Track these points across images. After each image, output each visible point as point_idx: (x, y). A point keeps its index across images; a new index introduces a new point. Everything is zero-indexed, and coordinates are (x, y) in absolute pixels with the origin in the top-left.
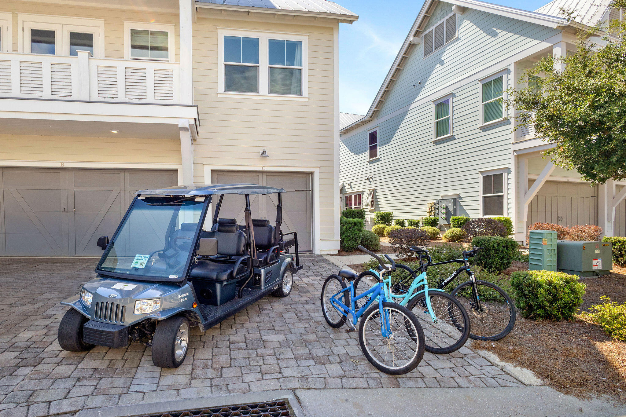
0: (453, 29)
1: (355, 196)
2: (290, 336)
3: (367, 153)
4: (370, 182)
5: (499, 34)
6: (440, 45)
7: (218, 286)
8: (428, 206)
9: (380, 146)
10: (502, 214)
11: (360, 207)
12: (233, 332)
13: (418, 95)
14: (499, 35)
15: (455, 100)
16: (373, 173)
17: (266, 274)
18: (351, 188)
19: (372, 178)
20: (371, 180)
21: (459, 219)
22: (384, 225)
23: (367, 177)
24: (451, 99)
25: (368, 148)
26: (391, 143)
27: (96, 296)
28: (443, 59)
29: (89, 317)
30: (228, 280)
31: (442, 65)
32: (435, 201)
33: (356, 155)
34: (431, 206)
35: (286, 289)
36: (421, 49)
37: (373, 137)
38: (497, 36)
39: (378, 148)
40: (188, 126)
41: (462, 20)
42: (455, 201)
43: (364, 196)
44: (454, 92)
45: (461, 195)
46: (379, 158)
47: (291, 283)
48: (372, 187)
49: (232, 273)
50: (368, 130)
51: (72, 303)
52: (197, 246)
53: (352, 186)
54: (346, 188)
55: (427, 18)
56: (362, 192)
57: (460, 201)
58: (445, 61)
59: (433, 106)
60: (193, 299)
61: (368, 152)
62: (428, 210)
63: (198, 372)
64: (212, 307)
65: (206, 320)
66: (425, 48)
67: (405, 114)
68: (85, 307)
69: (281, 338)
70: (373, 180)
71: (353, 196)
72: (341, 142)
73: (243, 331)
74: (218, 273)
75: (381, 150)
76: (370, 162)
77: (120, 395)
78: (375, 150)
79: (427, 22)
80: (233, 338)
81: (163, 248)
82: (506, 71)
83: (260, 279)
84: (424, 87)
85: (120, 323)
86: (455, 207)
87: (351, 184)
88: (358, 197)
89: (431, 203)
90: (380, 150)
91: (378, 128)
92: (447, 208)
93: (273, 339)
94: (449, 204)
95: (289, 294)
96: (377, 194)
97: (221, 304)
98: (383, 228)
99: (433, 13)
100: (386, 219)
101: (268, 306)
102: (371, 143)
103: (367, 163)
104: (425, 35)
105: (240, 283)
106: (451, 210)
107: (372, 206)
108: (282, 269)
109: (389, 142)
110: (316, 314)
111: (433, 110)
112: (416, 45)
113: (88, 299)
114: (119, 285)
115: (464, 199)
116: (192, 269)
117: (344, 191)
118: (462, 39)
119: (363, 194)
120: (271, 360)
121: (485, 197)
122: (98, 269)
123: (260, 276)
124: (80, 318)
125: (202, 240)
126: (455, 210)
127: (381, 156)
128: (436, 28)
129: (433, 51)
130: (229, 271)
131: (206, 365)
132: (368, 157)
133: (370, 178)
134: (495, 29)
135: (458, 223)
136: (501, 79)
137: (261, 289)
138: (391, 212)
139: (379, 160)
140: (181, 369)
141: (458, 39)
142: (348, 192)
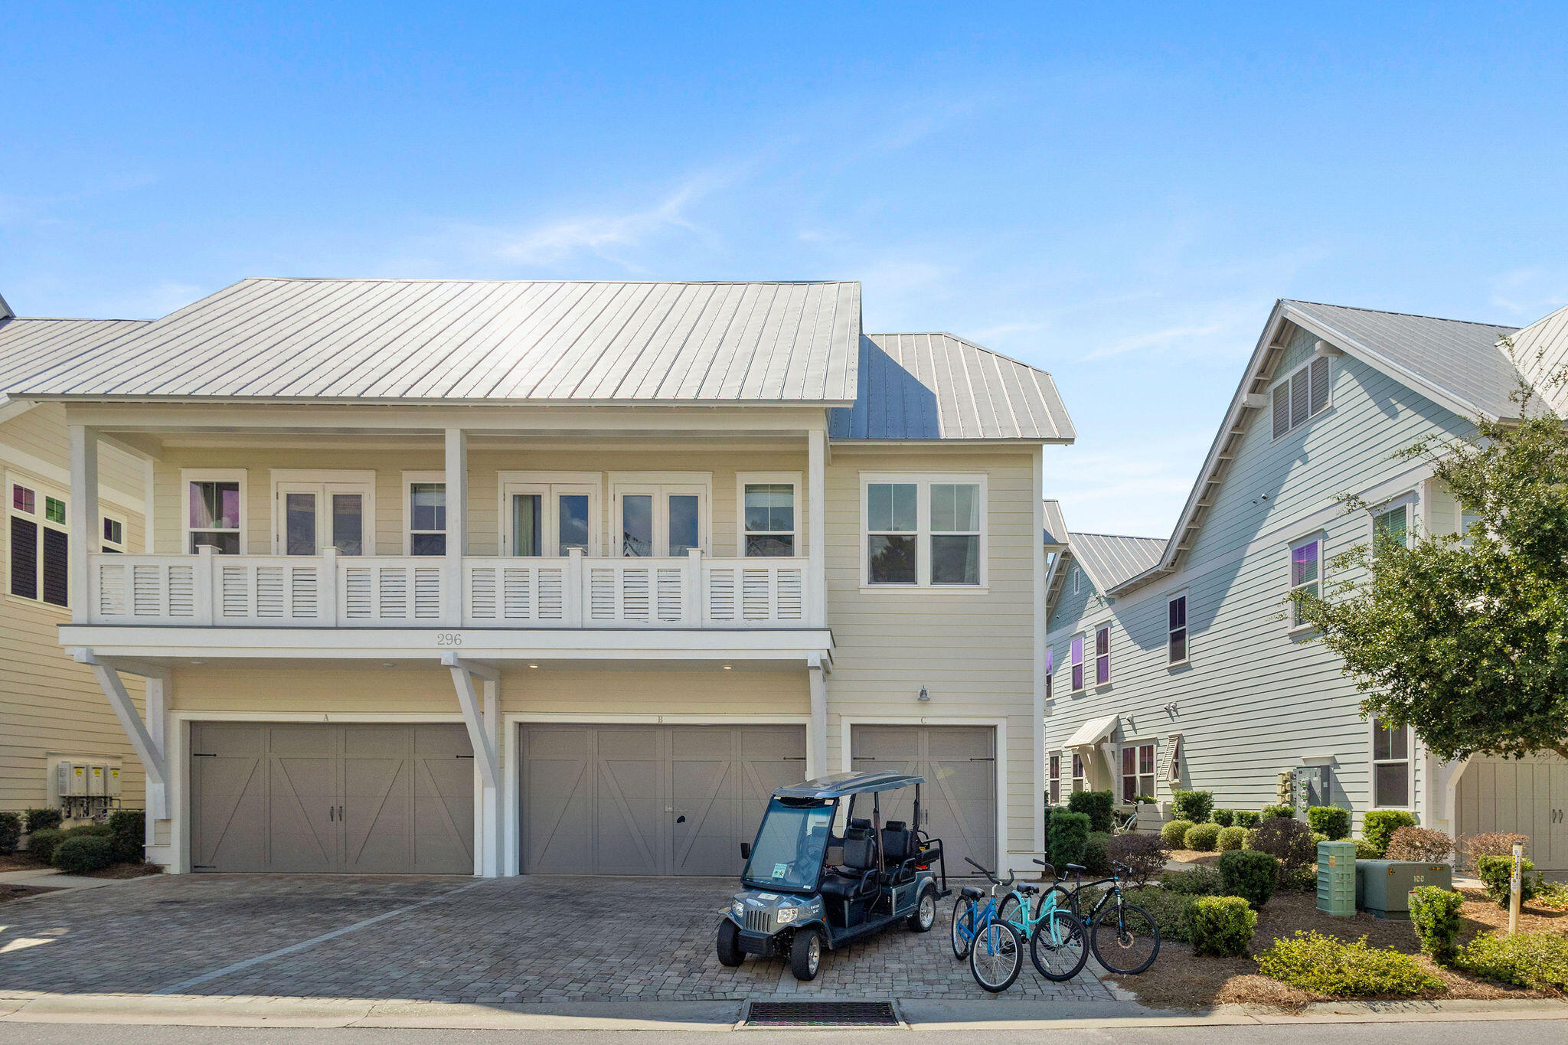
0: (1323, 383)
1: (1143, 749)
2: (911, 966)
3: (1166, 649)
4: (1172, 717)
5: (1401, 414)
6: (1300, 418)
7: (846, 902)
8: (1279, 780)
9: (1191, 634)
10: (1405, 803)
11: (1153, 776)
12: (860, 960)
13: (1261, 525)
14: (1402, 417)
15: (1328, 545)
16: (1178, 698)
17: (898, 896)
18: (1135, 730)
19: (1175, 710)
20: (1174, 714)
21: (1322, 812)
22: (1188, 822)
23: (1165, 706)
24: (1320, 543)
25: (1169, 637)
26: (1212, 629)
27: (746, 905)
28: (1307, 449)
29: (741, 927)
30: (854, 897)
31: (1305, 463)
32: (1291, 770)
33: (1145, 652)
34: (1286, 781)
35: (926, 922)
36: (1265, 422)
37: (1178, 611)
38: (1397, 417)
39: (1187, 636)
40: (819, 664)
41: (1339, 370)
42: (1327, 772)
43: (1160, 750)
44: (1326, 527)
45: (1339, 759)
46: (1189, 663)
47: (932, 914)
48: (1175, 729)
49: (858, 888)
50: (1167, 593)
51: (725, 911)
52: (826, 856)
53: (1137, 726)
54: (1124, 728)
55: (1277, 354)
56: (1155, 740)
57: (1336, 771)
58: (1311, 456)
59: (1289, 553)
60: (823, 913)
61: (1168, 644)
62: (1279, 790)
63: (826, 985)
64: (841, 929)
65: (834, 938)
66: (1274, 420)
67: (1237, 565)
68: (737, 917)
69: (903, 966)
70: (1177, 713)
71: (1138, 749)
72: (1114, 617)
73: (870, 960)
74: (846, 888)
75: (1195, 643)
76: (1172, 671)
77: (771, 993)
78: (1181, 641)
79: (1279, 361)
80: (858, 965)
81: (794, 859)
82: (1411, 495)
83: (891, 901)
84: (1273, 507)
85: (766, 932)
86: (1325, 784)
87: (1135, 720)
88: (1148, 751)
89: (1284, 775)
90: (1193, 643)
91: (1187, 590)
92: (1310, 787)
93: (894, 966)
94: (1315, 779)
95: (929, 929)
96: (1186, 747)
97: (849, 927)
98: (1184, 829)
99: (1290, 343)
100: (1195, 807)
101: (902, 940)
102: (1173, 625)
103: (1166, 672)
104: (1275, 390)
105: (868, 903)
106: (1318, 791)
107: (1176, 777)
108: (919, 892)
109: (1207, 627)
110: (948, 949)
111: (1289, 561)
112: (1258, 409)
113: (740, 908)
114: (763, 896)
115: (1344, 769)
116: (822, 884)
117: (1119, 735)
118: (1340, 411)
119: (1158, 746)
120: (887, 981)
121: (1379, 765)
122: (743, 879)
123: (891, 897)
124: (733, 928)
125: (830, 848)
126: (1326, 792)
127: (1193, 658)
128: (1294, 378)
129: (1290, 430)
130: (855, 888)
131: (833, 981)
132: (1167, 658)
133: (1171, 708)
134: (1394, 402)
135: (1319, 822)
136: (1403, 509)
137: (892, 914)
138: (1208, 790)
139: (1187, 667)
140: (814, 982)
141: (1333, 410)
142: (1127, 740)
